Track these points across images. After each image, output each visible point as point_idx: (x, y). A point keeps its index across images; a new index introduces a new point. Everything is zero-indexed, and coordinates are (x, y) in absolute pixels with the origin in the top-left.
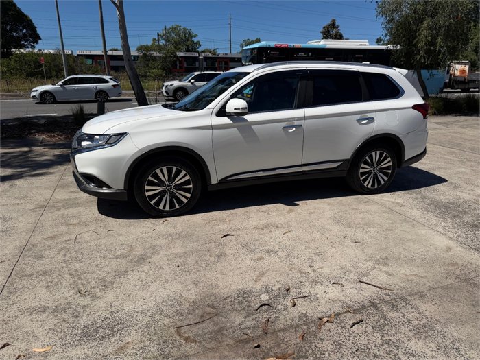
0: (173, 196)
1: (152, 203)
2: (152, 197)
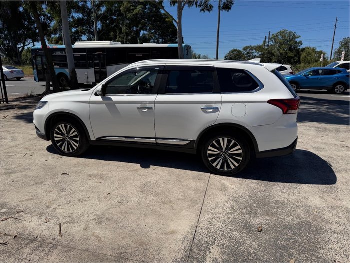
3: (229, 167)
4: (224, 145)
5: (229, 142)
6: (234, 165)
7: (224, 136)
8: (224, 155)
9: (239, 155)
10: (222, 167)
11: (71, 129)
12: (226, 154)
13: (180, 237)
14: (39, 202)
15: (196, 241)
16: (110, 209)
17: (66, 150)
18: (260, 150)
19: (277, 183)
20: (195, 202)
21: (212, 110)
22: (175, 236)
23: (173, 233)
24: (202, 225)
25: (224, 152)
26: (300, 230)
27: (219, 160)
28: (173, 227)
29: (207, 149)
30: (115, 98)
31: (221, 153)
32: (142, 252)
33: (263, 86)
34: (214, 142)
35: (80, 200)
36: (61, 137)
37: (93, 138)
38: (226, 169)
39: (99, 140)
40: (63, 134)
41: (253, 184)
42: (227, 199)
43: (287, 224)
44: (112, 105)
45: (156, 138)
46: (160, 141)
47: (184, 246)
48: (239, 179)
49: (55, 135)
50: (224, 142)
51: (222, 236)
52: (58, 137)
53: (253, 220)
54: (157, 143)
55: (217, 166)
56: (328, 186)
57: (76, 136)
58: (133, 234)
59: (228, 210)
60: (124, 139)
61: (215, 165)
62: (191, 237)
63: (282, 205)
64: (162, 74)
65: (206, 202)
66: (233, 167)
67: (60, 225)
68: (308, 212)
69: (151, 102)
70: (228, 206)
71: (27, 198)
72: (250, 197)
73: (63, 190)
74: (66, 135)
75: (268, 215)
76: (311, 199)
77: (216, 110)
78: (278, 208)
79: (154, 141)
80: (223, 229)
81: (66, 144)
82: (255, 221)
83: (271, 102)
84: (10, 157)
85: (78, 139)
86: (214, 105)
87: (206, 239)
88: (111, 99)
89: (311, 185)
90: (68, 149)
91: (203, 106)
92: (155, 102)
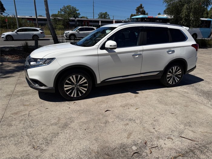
0: (78, 90)
1: (68, 93)
2: (68, 91)
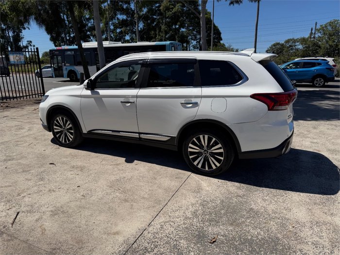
3: (210, 167)
4: (205, 143)
5: (210, 140)
6: (215, 165)
7: (204, 132)
8: (205, 153)
9: (220, 154)
10: (203, 166)
11: (66, 121)
12: (207, 152)
13: (121, 239)
14: (14, 189)
15: (135, 245)
16: (71, 201)
17: (63, 142)
18: (243, 150)
19: (261, 189)
20: (158, 202)
21: (191, 105)
22: (117, 237)
23: (117, 233)
24: (151, 229)
25: (205, 151)
26: (261, 246)
27: (200, 158)
28: (120, 227)
29: (187, 147)
30: (102, 92)
31: (202, 151)
32: (75, 250)
33: (247, 79)
34: (194, 139)
35: (50, 190)
36: (59, 129)
37: (85, 131)
38: (207, 169)
39: (90, 132)
40: (60, 126)
41: (233, 187)
42: (194, 202)
43: (249, 237)
44: (99, 99)
45: (140, 133)
46: (143, 136)
47: (120, 249)
48: (220, 180)
49: (55, 127)
50: (204, 139)
51: (167, 243)
52: (57, 129)
53: (210, 229)
54: (140, 138)
55: (198, 164)
56: (325, 196)
57: (71, 129)
58: (78, 229)
59: (189, 215)
60: (110, 133)
61: (195, 163)
62: (132, 240)
63: (254, 214)
64: (145, 68)
65: (169, 204)
66: (214, 167)
67: (18, 213)
68: (283, 225)
69: (133, 97)
70: (191, 209)
71: (7, 184)
72: (222, 201)
73: (42, 179)
74: (63, 127)
75: (232, 224)
76: (295, 210)
77: (196, 104)
78: (248, 218)
79: (137, 135)
80: (171, 236)
81: (63, 136)
82: (212, 230)
83: (254, 96)
84: (17, 145)
85: (73, 131)
86: (194, 100)
87: (147, 245)
88: (98, 93)
89: (302, 194)
90: (65, 141)
91: (183, 101)
92: (137, 97)
